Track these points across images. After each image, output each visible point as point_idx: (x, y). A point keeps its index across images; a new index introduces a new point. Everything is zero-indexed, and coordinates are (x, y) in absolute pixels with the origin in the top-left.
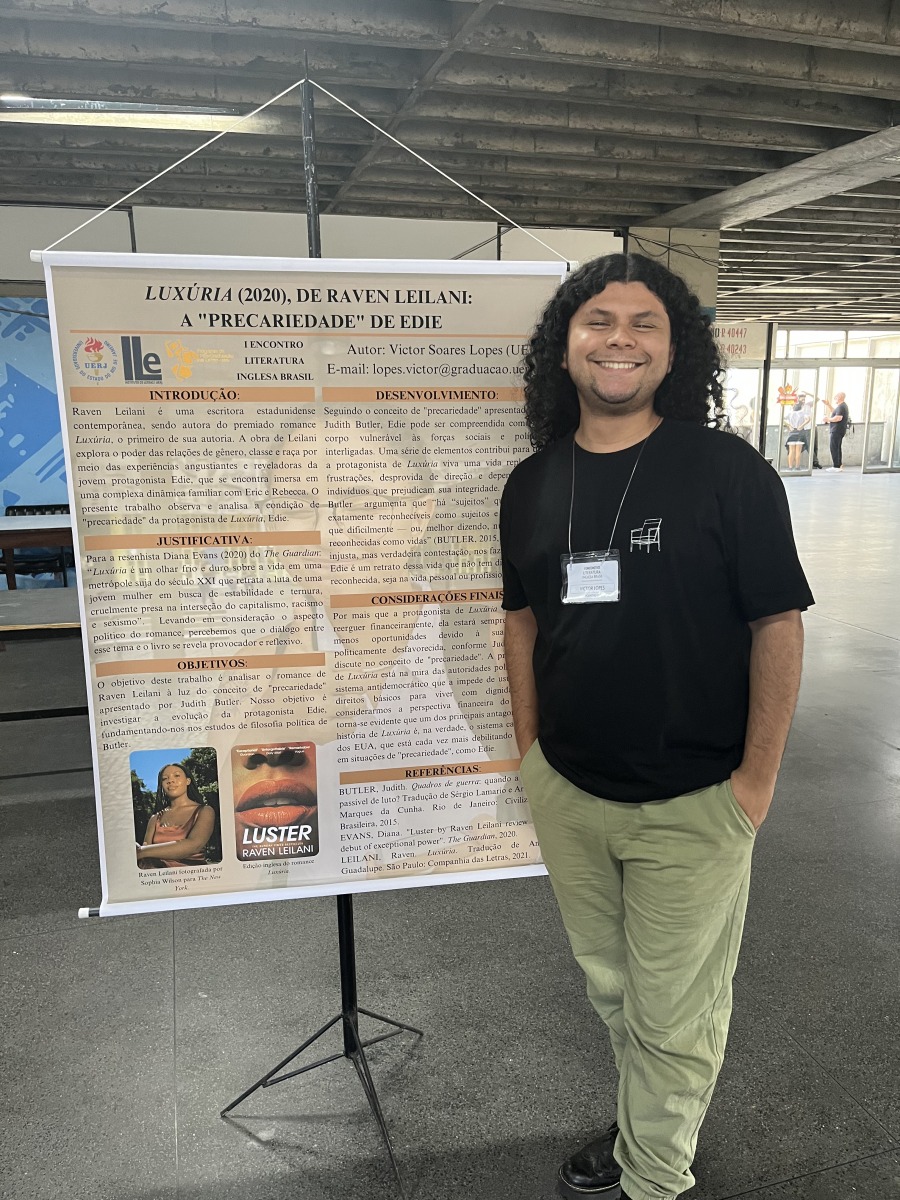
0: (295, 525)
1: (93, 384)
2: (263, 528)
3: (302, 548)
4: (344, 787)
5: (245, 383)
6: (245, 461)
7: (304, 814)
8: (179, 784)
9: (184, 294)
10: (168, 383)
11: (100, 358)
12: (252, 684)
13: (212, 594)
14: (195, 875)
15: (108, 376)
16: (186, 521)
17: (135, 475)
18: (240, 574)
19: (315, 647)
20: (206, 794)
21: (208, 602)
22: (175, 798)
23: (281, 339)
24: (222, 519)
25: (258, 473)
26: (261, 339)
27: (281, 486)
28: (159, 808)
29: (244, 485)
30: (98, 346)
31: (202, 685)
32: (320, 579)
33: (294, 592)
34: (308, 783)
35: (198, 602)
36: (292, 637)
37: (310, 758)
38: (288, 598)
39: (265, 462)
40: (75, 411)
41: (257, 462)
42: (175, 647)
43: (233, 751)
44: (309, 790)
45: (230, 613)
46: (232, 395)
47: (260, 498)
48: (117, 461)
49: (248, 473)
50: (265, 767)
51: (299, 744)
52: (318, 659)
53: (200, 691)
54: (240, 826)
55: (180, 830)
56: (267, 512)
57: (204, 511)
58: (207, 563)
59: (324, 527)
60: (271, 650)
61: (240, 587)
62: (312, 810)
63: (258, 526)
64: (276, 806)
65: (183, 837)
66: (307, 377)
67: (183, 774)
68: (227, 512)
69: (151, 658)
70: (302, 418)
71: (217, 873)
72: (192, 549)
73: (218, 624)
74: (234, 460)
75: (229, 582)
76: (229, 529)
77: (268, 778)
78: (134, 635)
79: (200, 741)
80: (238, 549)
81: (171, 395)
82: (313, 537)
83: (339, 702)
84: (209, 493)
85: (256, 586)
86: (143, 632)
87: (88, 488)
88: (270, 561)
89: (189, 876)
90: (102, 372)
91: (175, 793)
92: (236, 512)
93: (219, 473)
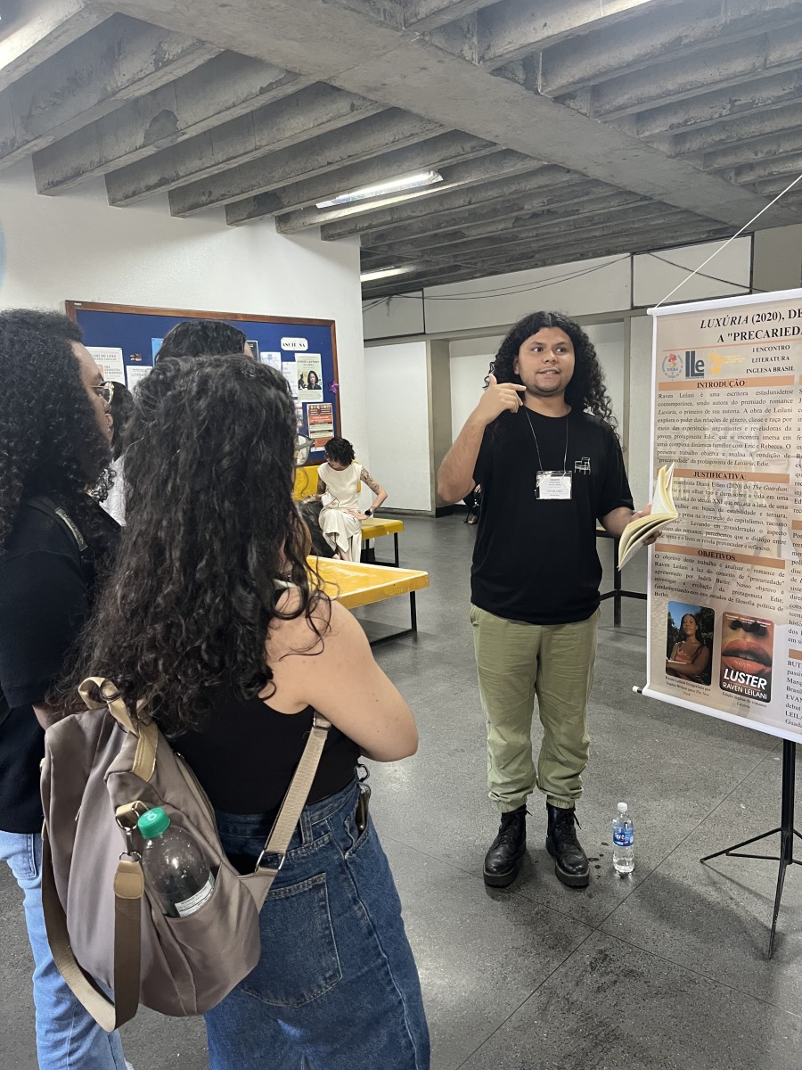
0: (773, 469)
1: (670, 380)
2: (753, 469)
3: (777, 485)
4: (792, 660)
5: (751, 375)
6: (747, 425)
7: (762, 671)
8: (691, 629)
9: (721, 323)
10: (707, 378)
11: (675, 365)
12: (738, 573)
13: (720, 510)
14: (695, 689)
15: (678, 375)
16: (710, 463)
17: (686, 433)
18: (737, 499)
19: (779, 555)
20: (706, 639)
21: (718, 515)
22: (689, 636)
23: (776, 345)
24: (730, 463)
25: (753, 434)
26: (763, 346)
27: (766, 442)
28: (679, 640)
29: (744, 441)
30: (674, 358)
31: (710, 567)
32: (787, 508)
33: (768, 515)
34: (767, 649)
35: (712, 514)
36: (765, 545)
37: (770, 632)
38: (765, 519)
39: (758, 426)
40: (660, 396)
41: (753, 426)
42: (699, 540)
43: (724, 614)
44: (768, 656)
45: (729, 524)
46: (742, 383)
47: (754, 450)
48: (678, 424)
49: (747, 433)
50: (741, 631)
51: (764, 621)
52: (780, 564)
53: (709, 572)
54: (724, 666)
55: (689, 657)
56: (757, 459)
57: (720, 456)
58: (718, 490)
59: (792, 472)
60: (751, 552)
61: (737, 507)
62: (768, 670)
63: (751, 468)
64: (746, 659)
65: (690, 662)
66: (791, 368)
67: (694, 622)
68: (733, 458)
69: (684, 545)
70: (784, 397)
71: (707, 692)
72: (711, 480)
73: (722, 530)
74: (740, 425)
75: (730, 504)
76: (733, 469)
77: (744, 639)
78: (677, 530)
79: (707, 603)
80: (737, 482)
81: (708, 385)
82: (784, 478)
83: (792, 597)
84: (724, 445)
85: (746, 508)
86: (682, 529)
87: (662, 440)
88: (756, 493)
89: (691, 688)
90: (676, 373)
91: (689, 632)
92: (738, 458)
93: (731, 433)
